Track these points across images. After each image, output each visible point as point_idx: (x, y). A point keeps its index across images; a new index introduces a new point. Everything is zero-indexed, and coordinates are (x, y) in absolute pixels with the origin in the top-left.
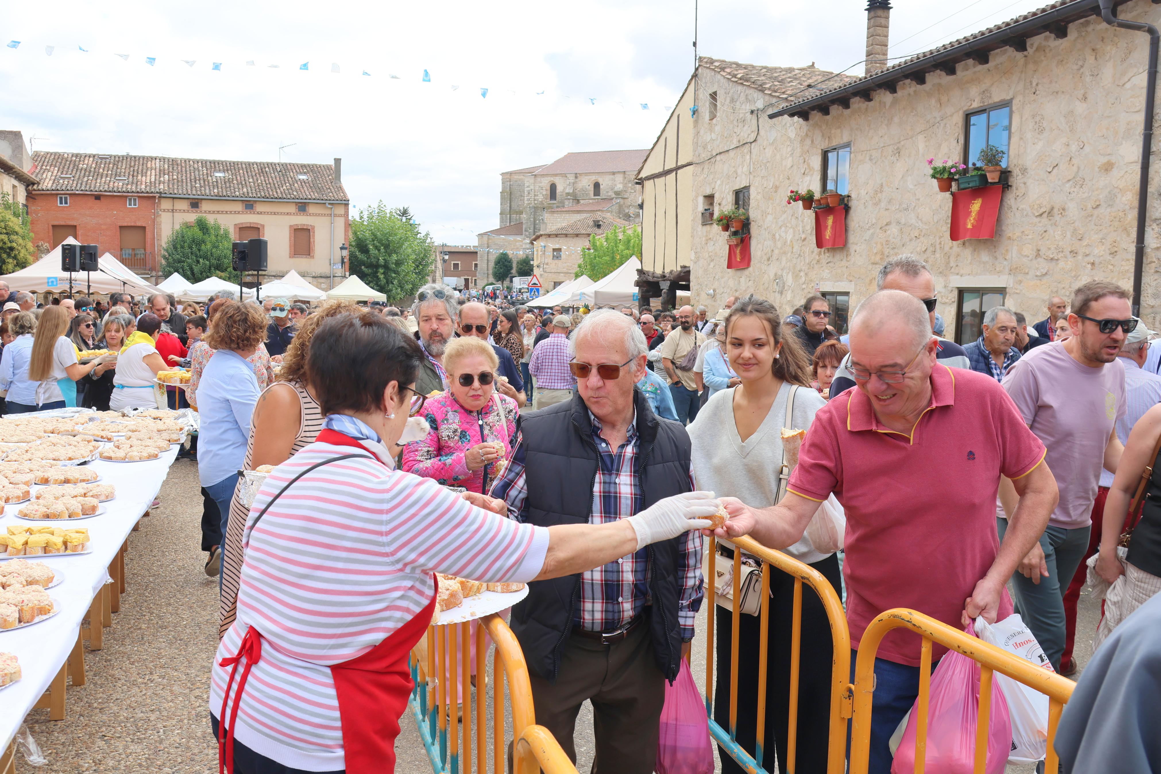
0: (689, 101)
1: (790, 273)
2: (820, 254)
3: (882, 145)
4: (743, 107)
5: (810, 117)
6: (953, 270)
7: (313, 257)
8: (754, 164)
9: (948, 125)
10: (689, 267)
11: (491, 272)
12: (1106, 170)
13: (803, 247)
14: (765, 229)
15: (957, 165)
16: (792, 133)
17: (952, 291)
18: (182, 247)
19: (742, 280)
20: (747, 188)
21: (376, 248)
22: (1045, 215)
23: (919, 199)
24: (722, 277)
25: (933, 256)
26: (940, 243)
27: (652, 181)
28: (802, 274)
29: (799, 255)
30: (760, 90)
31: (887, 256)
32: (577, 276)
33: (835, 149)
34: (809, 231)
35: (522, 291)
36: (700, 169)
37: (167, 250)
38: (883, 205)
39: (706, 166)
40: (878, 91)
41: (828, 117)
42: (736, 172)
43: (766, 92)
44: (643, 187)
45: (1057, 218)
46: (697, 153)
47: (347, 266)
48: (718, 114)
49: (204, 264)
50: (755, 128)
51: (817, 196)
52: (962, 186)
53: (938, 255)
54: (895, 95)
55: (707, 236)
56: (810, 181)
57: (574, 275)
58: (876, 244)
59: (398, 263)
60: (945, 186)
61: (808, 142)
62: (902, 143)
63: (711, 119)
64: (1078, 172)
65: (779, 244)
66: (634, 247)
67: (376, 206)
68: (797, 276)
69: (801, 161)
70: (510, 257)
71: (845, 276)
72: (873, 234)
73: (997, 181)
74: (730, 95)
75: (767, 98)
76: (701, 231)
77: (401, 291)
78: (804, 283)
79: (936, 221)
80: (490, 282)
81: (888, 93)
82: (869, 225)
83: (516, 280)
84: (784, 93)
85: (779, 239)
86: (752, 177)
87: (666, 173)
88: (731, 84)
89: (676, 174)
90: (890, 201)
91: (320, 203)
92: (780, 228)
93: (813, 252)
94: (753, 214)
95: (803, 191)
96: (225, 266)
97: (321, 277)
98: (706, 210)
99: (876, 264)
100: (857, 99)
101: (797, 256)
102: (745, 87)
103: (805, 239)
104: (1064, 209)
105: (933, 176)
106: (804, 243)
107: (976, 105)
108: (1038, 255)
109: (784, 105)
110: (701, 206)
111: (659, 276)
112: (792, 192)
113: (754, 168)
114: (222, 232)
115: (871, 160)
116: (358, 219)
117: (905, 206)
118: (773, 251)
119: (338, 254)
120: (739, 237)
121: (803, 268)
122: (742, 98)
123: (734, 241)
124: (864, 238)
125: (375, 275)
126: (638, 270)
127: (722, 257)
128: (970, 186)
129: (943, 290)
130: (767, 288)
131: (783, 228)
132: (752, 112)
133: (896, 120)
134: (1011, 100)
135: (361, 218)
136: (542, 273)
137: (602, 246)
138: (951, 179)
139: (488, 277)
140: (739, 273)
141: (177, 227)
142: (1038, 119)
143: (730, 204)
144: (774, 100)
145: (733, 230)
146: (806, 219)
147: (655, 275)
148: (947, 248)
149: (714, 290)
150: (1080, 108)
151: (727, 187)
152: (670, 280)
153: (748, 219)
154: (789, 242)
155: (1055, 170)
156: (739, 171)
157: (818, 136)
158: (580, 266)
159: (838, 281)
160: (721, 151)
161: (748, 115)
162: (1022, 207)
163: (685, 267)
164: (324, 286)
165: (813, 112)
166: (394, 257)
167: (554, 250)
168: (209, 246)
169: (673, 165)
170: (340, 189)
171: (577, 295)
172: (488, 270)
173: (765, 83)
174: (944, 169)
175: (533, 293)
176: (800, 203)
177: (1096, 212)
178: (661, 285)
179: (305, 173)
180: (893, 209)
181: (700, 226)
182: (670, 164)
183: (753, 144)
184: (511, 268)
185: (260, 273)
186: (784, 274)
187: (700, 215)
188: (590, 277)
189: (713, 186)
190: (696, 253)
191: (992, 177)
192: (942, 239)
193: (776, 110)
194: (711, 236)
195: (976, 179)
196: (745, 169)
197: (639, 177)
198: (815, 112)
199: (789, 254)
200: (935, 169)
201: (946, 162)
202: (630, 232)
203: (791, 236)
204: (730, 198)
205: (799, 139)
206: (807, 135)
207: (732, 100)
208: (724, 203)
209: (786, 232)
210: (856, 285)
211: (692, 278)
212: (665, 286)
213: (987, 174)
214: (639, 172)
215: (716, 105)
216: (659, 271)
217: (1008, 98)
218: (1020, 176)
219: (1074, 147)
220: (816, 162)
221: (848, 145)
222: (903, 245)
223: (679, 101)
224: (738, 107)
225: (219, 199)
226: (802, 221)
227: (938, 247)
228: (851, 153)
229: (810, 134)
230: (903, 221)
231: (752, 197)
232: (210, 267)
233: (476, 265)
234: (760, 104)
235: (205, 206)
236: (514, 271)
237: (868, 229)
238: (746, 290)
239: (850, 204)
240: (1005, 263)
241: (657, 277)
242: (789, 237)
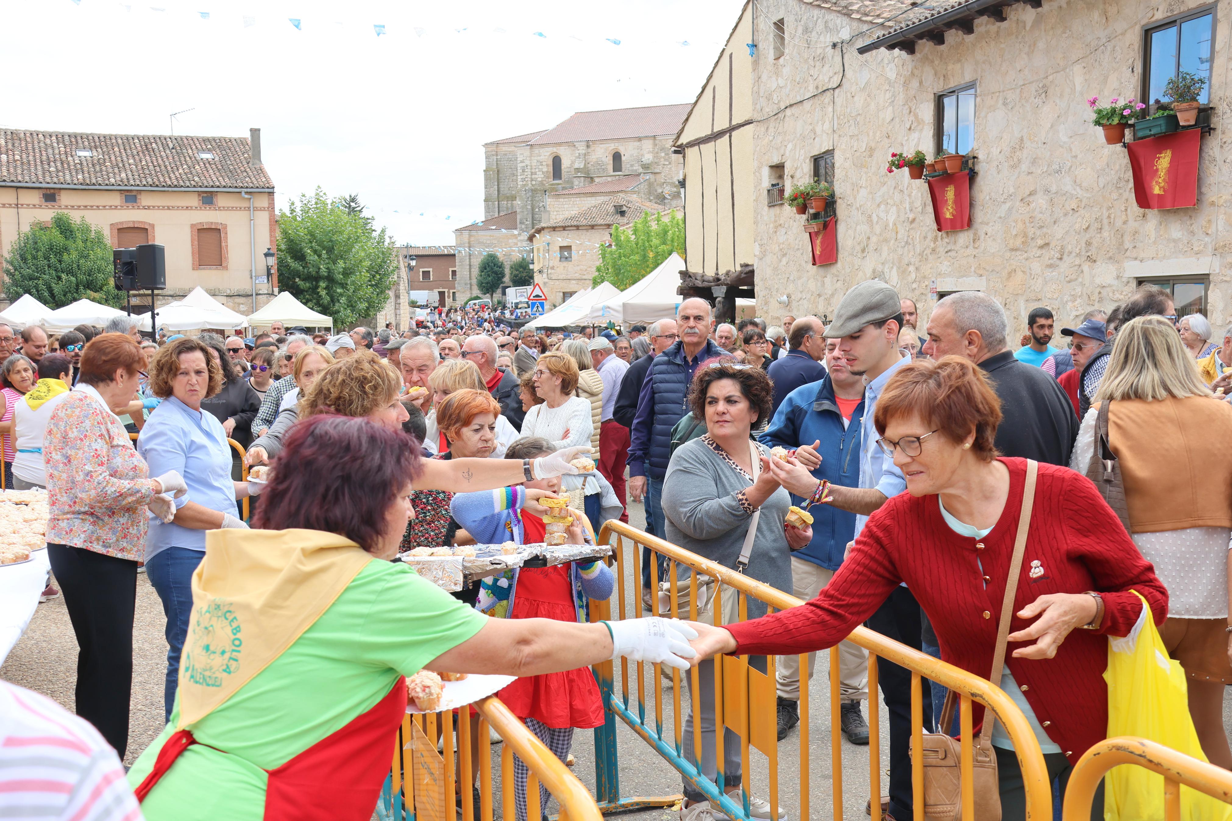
0: (745, 34)
1: (895, 269)
2: (935, 239)
3: (1021, 83)
4: (822, 38)
5: (917, 48)
6: (1128, 253)
7: (226, 268)
8: (838, 118)
9: (1117, 48)
10: (752, 265)
11: (474, 281)
13: (912, 232)
14: (857, 209)
15: (1133, 104)
16: (891, 74)
17: (1128, 282)
18: (34, 258)
19: (828, 280)
20: (830, 153)
21: (315, 252)
23: (1076, 157)
24: (799, 278)
25: (1099, 236)
26: (1109, 217)
27: (697, 148)
28: (912, 268)
29: (907, 243)
30: (845, 14)
31: (1032, 239)
32: (596, 283)
33: (954, 92)
34: (920, 209)
35: (520, 306)
36: (763, 129)
37: (11, 263)
38: (1024, 167)
39: (772, 124)
40: (1014, 6)
41: (942, 47)
42: (813, 131)
43: (853, 16)
44: (684, 157)
47: (275, 278)
48: (787, 51)
49: (68, 281)
50: (838, 67)
51: (930, 159)
52: (1140, 134)
53: (1105, 234)
54: (1040, 9)
55: (775, 221)
56: (919, 139)
57: (591, 282)
58: (1016, 222)
59: (347, 273)
60: (1115, 135)
61: (915, 84)
62: (1050, 78)
63: (777, 59)
65: (878, 229)
66: (672, 241)
67: (313, 194)
68: (904, 272)
69: (906, 111)
70: (501, 260)
71: (973, 269)
72: (1010, 209)
73: (1193, 123)
74: (802, 23)
75: (855, 24)
76: (768, 214)
77: (352, 311)
78: (915, 281)
79: (1102, 186)
80: (474, 295)
81: (1029, 7)
82: (1005, 196)
83: (510, 291)
84: (878, 16)
85: (877, 222)
86: (836, 136)
87: (716, 136)
88: (803, 7)
89: (730, 137)
90: (1034, 162)
91: (235, 192)
92: (879, 206)
93: (925, 238)
94: (840, 188)
95: (909, 153)
96: (100, 283)
97: (239, 295)
98: (773, 185)
99: (1016, 250)
100: (985, 18)
101: (903, 243)
102: (823, 11)
103: (914, 220)
105: (1097, 123)
106: (913, 225)
107: (1158, 16)
109: (880, 33)
110: (766, 180)
111: (711, 279)
112: (894, 155)
113: (838, 124)
114: (93, 235)
115: (1005, 104)
116: (288, 213)
117: (1055, 167)
118: (869, 238)
119: (261, 263)
120: (821, 221)
121: (913, 260)
122: (820, 26)
123: (815, 226)
124: (998, 215)
125: (314, 290)
126: (681, 273)
127: (798, 249)
128: (1152, 133)
129: (1115, 282)
131: (883, 207)
132: (834, 46)
133: (1041, 45)
134: (1214, 6)
135: (292, 211)
136: (546, 280)
137: (628, 241)
138: (1123, 126)
139: (471, 289)
140: (822, 271)
141: (26, 229)
143: (808, 176)
144: (865, 27)
145: (812, 211)
146: (914, 192)
147: (706, 278)
148: (1119, 223)
149: (789, 296)
151: (802, 152)
152: (726, 285)
153: (832, 196)
154: (891, 225)
156: (818, 130)
157: (928, 74)
158: (598, 270)
159: (963, 276)
160: (792, 102)
161: (829, 50)
163: (746, 265)
164: (243, 308)
165: (920, 42)
166: (341, 264)
167: (562, 248)
168: (74, 255)
169: (726, 125)
170: (261, 171)
171: (598, 310)
172: (470, 279)
173: (851, 4)
174: (1114, 111)
175: (535, 309)
176: (906, 170)
178: (713, 291)
179: (209, 150)
180: (1039, 172)
181: (766, 208)
182: (722, 124)
183: (837, 91)
184: (503, 276)
185: (156, 292)
186: (886, 270)
187: (766, 192)
188: (614, 284)
189: (782, 152)
190: (761, 245)
191: (1186, 118)
192: (1112, 210)
193: (868, 42)
194: (782, 222)
195: (1162, 122)
196: (827, 126)
197: (679, 143)
198: (924, 40)
199: (893, 242)
200: (1099, 112)
201: (1115, 101)
202: (666, 220)
203: (894, 217)
204: (807, 168)
205: (902, 80)
206: (913, 74)
207: (806, 30)
208: (798, 175)
209: (887, 212)
210: (988, 280)
211: (757, 280)
213: (1179, 115)
214: (678, 137)
215: (783, 39)
216: (710, 273)
217: (1209, 1)
218: (1228, 114)
220: (927, 112)
221: (971, 85)
222: (1055, 222)
223: (731, 35)
224: (814, 39)
225: (86, 188)
226: (909, 196)
227: (1105, 222)
228: (976, 96)
229: (916, 72)
230: (1054, 189)
231: (837, 165)
232: (77, 285)
233: (454, 272)
234: (845, 34)
235: (65, 199)
236: (507, 279)
237: (1004, 202)
238: (832, 295)
239: (976, 169)
240: (1207, 239)
241: (709, 282)
242: (892, 218)
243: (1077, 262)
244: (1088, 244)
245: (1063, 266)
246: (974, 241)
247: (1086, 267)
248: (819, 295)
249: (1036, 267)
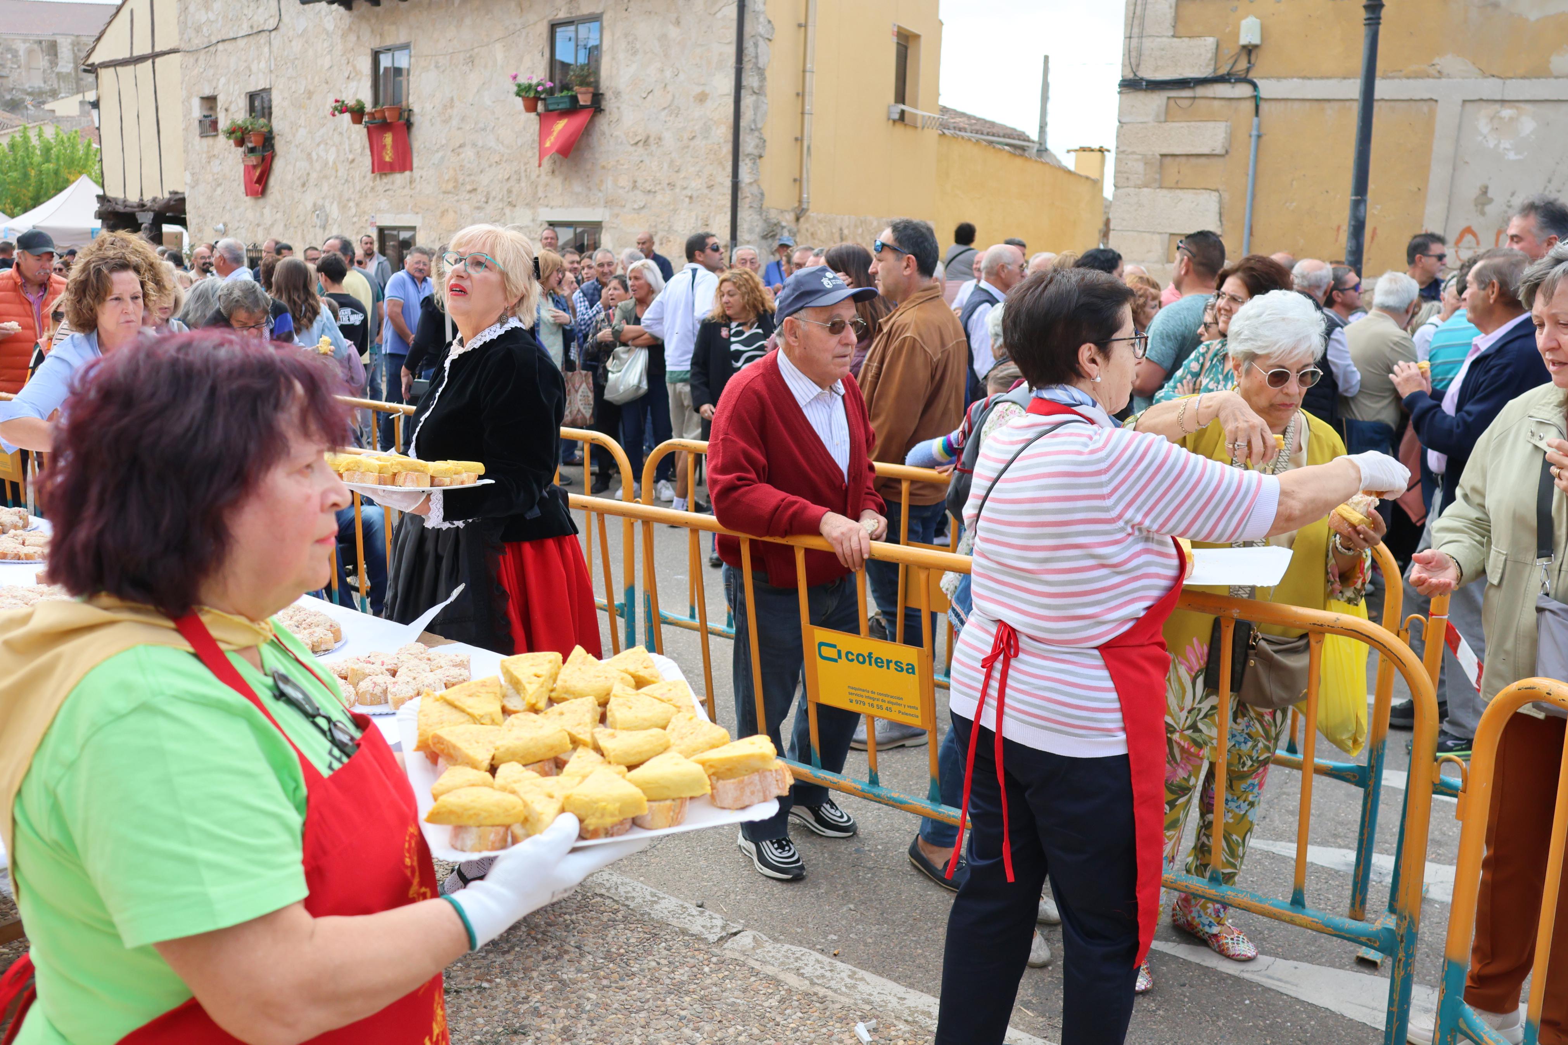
1: (336, 203)
2: (374, 180)
3: (451, 51)
5: (354, 5)
6: (541, 201)
8: (275, 59)
9: (530, 35)
10: (183, 193)
12: (701, 100)
13: (351, 171)
14: (297, 146)
15: (544, 82)
16: (330, 27)
19: (267, 211)
20: (267, 91)
22: (641, 144)
23: (498, 119)
24: (237, 207)
25: (517, 185)
26: (526, 170)
27: (112, 70)
28: (352, 204)
29: (347, 180)
31: (462, 184)
33: (389, 49)
34: (359, 151)
36: (191, 60)
38: (455, 123)
39: (202, 56)
41: (377, 9)
42: (249, 68)
44: (97, 77)
45: (653, 147)
46: (186, 37)
50: (274, 10)
51: (368, 107)
52: (551, 107)
53: (523, 184)
55: (208, 152)
56: (357, 88)
58: (448, 168)
60: (531, 107)
61: (352, 38)
62: (476, 50)
64: (673, 100)
65: (317, 166)
68: (344, 206)
69: (344, 61)
71: (410, 206)
72: (443, 158)
73: (589, 103)
76: (201, 145)
78: (355, 216)
79: (519, 145)
82: (438, 146)
85: (317, 160)
86: (273, 77)
87: (136, 60)
89: (153, 63)
90: (463, 119)
92: (318, 145)
93: (364, 177)
94: (277, 124)
95: (351, 102)
98: (205, 116)
99: (449, 193)
101: (343, 181)
103: (353, 161)
104: (660, 139)
105: (518, 94)
106: (352, 165)
107: (562, 15)
108: (635, 186)
110: (197, 111)
111: (135, 204)
112: (337, 101)
113: (275, 65)
115: (437, 67)
117: (482, 125)
118: (308, 174)
120: (259, 155)
121: (353, 196)
123: (253, 160)
124: (432, 162)
126: (98, 197)
127: (234, 180)
128: (560, 107)
129: (531, 224)
130: (304, 222)
131: (322, 146)
133: (468, 21)
134: (602, 14)
138: (537, 99)
140: (256, 202)
142: (630, 38)
143: (243, 112)
145: (250, 145)
146: (353, 136)
147: (128, 203)
148: (533, 176)
149: (225, 225)
150: (673, 32)
151: (237, 87)
152: (153, 211)
153: (271, 132)
154: (331, 163)
155: (650, 97)
156: (254, 67)
157: (365, 31)
159: (400, 213)
160: (224, 38)
162: (615, 134)
163: (176, 193)
169: (148, 51)
174: (529, 86)
176: (347, 116)
177: (692, 143)
180: (468, 128)
181: (197, 138)
182: (142, 49)
183: (273, 33)
186: (327, 204)
187: (197, 123)
189: (214, 84)
190: (193, 174)
191: (584, 99)
192: (529, 165)
194: (216, 152)
195: (567, 100)
196: (263, 65)
197: (89, 62)
199: (332, 179)
200: (519, 86)
201: (531, 78)
203: (333, 157)
204: (242, 103)
205: (340, 33)
206: (350, 29)
208: (233, 108)
209: (327, 151)
210: (424, 218)
211: (189, 207)
212: (146, 219)
213: (580, 97)
214: (88, 56)
216: (133, 198)
217: (598, 11)
218: (613, 100)
219: (668, 74)
220: (365, 65)
221: (406, 47)
222: (481, 172)
228: (410, 57)
229: (354, 27)
230: (480, 144)
231: (275, 103)
237: (437, 151)
238: (272, 225)
239: (412, 119)
240: (600, 194)
241: (132, 207)
242: (331, 157)
243: (500, 206)
244: (510, 191)
245: (489, 208)
246: (411, 182)
247: (507, 211)
248: (258, 225)
249: (466, 208)
